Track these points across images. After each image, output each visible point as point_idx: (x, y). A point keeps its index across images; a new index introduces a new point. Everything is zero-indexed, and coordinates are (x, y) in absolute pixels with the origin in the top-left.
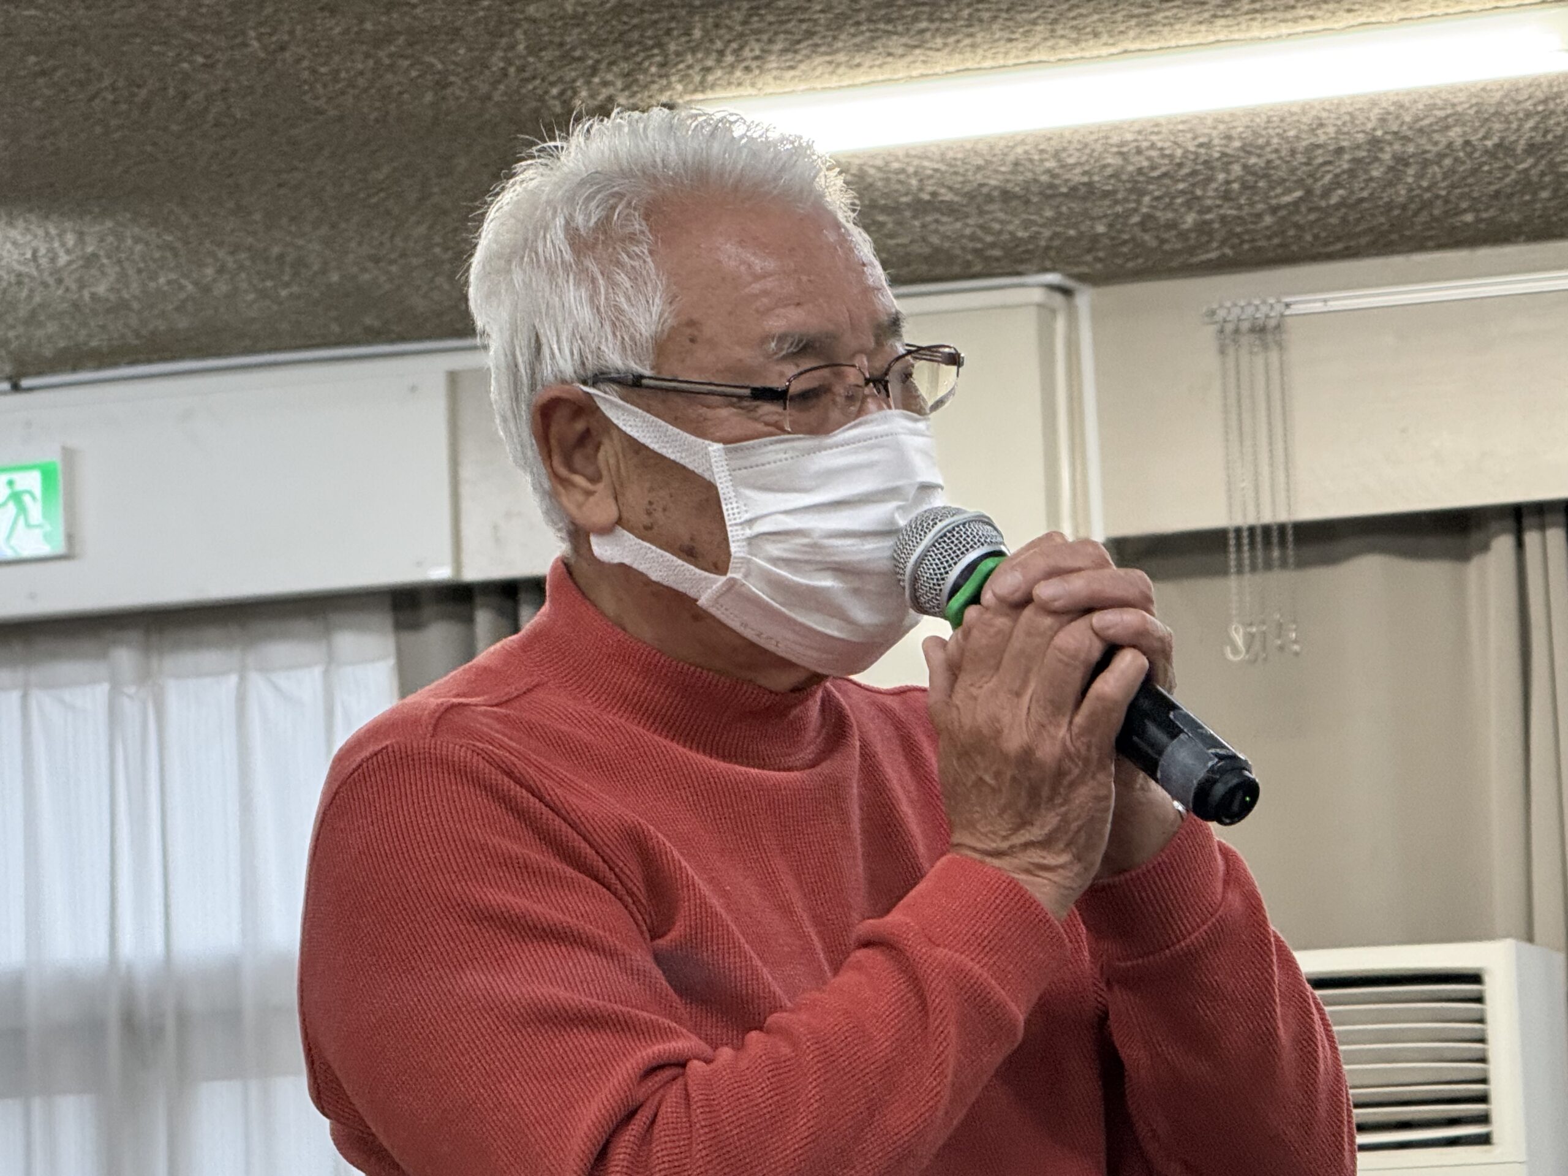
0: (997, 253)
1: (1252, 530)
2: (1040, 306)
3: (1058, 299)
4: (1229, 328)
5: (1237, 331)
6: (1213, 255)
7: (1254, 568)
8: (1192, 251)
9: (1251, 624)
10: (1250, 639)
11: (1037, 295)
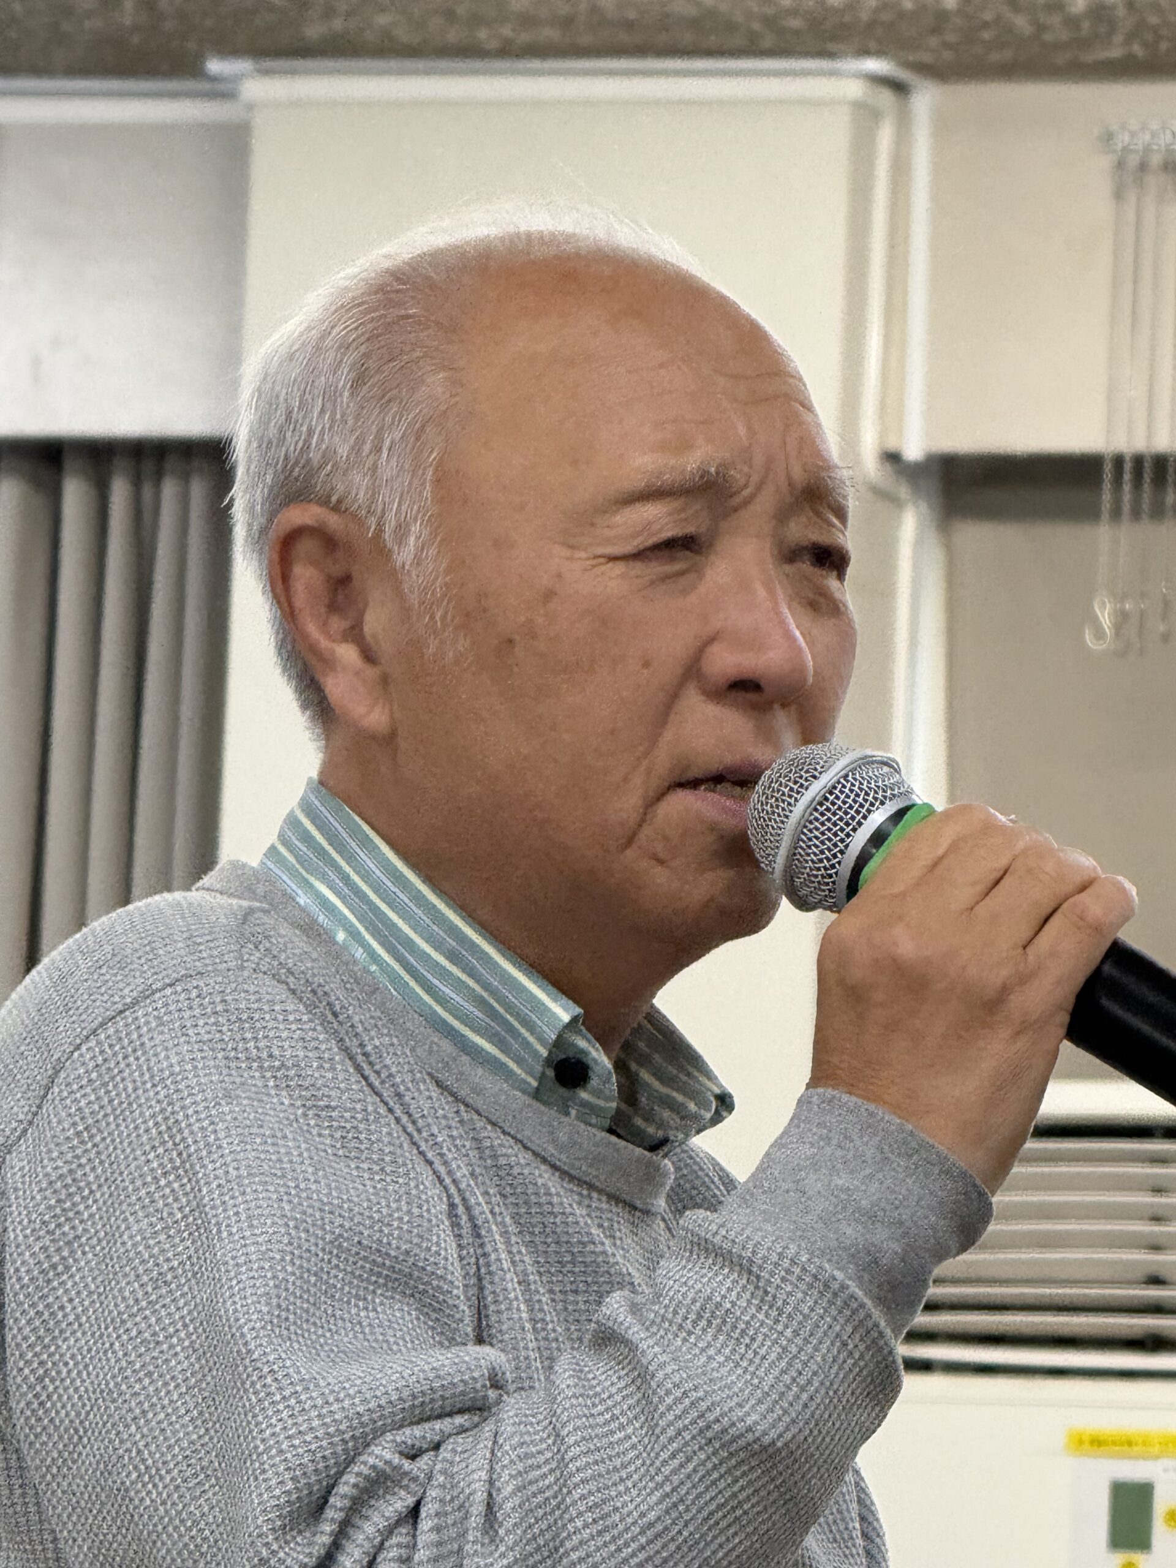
0: (796, 23)
1: (1138, 460)
2: (859, 106)
3: (886, 98)
4: (1133, 161)
5: (1143, 167)
6: (1115, 52)
7: (1136, 514)
8: (1085, 43)
9: (1124, 597)
10: (1121, 618)
11: (854, 89)
